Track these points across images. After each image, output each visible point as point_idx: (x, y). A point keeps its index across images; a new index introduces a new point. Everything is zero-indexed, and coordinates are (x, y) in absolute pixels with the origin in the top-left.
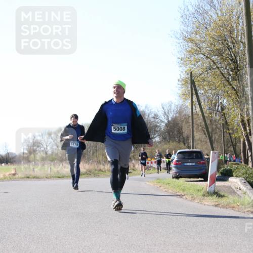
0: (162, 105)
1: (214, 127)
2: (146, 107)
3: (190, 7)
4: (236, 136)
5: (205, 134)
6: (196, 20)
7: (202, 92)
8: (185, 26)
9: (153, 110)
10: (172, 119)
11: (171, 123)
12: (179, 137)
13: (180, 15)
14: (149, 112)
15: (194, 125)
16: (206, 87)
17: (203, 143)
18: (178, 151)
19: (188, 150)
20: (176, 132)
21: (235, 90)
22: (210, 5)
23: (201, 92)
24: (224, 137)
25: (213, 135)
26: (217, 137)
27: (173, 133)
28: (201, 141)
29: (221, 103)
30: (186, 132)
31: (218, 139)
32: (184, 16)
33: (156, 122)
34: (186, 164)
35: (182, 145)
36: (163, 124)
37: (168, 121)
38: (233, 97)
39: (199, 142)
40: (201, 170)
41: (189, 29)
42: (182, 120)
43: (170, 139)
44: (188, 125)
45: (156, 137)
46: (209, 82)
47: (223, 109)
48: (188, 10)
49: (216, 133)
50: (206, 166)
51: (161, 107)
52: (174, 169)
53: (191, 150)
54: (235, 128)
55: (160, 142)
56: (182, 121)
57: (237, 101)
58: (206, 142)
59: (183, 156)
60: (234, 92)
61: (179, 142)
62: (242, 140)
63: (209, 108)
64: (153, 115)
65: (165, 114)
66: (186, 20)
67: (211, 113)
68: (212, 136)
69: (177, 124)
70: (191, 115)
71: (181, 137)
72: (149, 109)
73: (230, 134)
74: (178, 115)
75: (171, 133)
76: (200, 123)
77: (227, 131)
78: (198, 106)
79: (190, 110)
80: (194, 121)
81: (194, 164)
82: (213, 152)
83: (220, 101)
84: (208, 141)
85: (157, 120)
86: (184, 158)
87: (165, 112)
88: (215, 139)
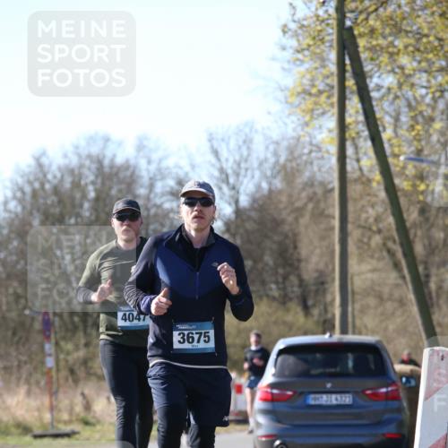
0: (210, 139)
1: (439, 235)
2: (140, 147)
5: (396, 266)
9: (169, 163)
10: (254, 200)
11: (249, 218)
12: (285, 278)
14: (153, 167)
15: (350, 227)
16: (404, 60)
17: (389, 306)
18: (281, 345)
19: (326, 338)
27: (255, 262)
28: (380, 298)
30: (314, 259)
34: (312, 400)
35: (296, 315)
37: (238, 212)
39: (372, 301)
40: (379, 424)
42: (298, 204)
44: (322, 226)
46: (420, 35)
50: (400, 410)
51: (205, 147)
52: (261, 419)
53: (337, 337)
56: (299, 211)
58: (402, 302)
59: (302, 367)
61: (284, 301)
63: (418, 155)
64: (171, 183)
67: (422, 177)
68: (428, 276)
69: (277, 223)
70: (336, 184)
71: (293, 279)
72: (155, 157)
74: (278, 184)
76: (377, 220)
78: (367, 145)
79: (334, 161)
80: (351, 207)
81: (347, 399)
84: (412, 296)
86: (305, 374)
87: (222, 170)
88: (440, 288)
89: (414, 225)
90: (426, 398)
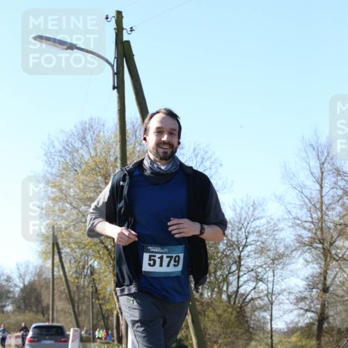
0: (17, 265)
1: (82, 295)
3: (56, 143)
4: (108, 307)
6: (63, 160)
7: (68, 250)
8: (48, 167)
9: (5, 271)
10: (29, 283)
11: (28, 288)
12: (38, 305)
13: (43, 152)
15: (55, 292)
16: (72, 245)
17: (67, 315)
18: (34, 326)
19: (47, 324)
20: (33, 300)
21: (108, 250)
22: (81, 141)
23: (65, 250)
24: (93, 307)
25: (80, 305)
26: (84, 307)
27: (29, 300)
28: (65, 312)
29: (91, 266)
30: (46, 300)
31: (86, 310)
32: (49, 154)
33: (8, 286)
34: (43, 342)
35: (40, 316)
36: (18, 289)
37: (24, 286)
38: (106, 258)
39: (62, 313)
41: (54, 171)
43: (26, 309)
44: (47, 291)
45: (8, 305)
47: (92, 273)
48: (54, 147)
49: (83, 303)
51: (15, 267)
53: (50, 324)
54: (107, 298)
55: (13, 312)
56: (42, 287)
57: (110, 263)
58: (71, 315)
59: (40, 332)
60: (107, 252)
61: (37, 312)
62: (115, 313)
63: (76, 272)
64: (5, 277)
65: (20, 276)
66: (50, 159)
67: (77, 278)
69: (35, 290)
71: (40, 306)
73: (100, 305)
74: (36, 278)
75: (27, 301)
76: (64, 289)
77: (97, 301)
81: (53, 342)
82: (74, 330)
83: (90, 263)
85: (10, 284)
86: (41, 334)
87: (20, 274)
88: (82, 310)
89: (75, 292)
90: (73, 341)
